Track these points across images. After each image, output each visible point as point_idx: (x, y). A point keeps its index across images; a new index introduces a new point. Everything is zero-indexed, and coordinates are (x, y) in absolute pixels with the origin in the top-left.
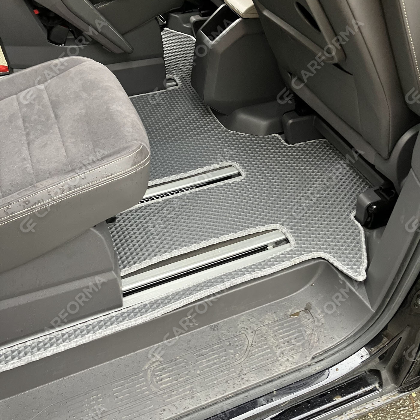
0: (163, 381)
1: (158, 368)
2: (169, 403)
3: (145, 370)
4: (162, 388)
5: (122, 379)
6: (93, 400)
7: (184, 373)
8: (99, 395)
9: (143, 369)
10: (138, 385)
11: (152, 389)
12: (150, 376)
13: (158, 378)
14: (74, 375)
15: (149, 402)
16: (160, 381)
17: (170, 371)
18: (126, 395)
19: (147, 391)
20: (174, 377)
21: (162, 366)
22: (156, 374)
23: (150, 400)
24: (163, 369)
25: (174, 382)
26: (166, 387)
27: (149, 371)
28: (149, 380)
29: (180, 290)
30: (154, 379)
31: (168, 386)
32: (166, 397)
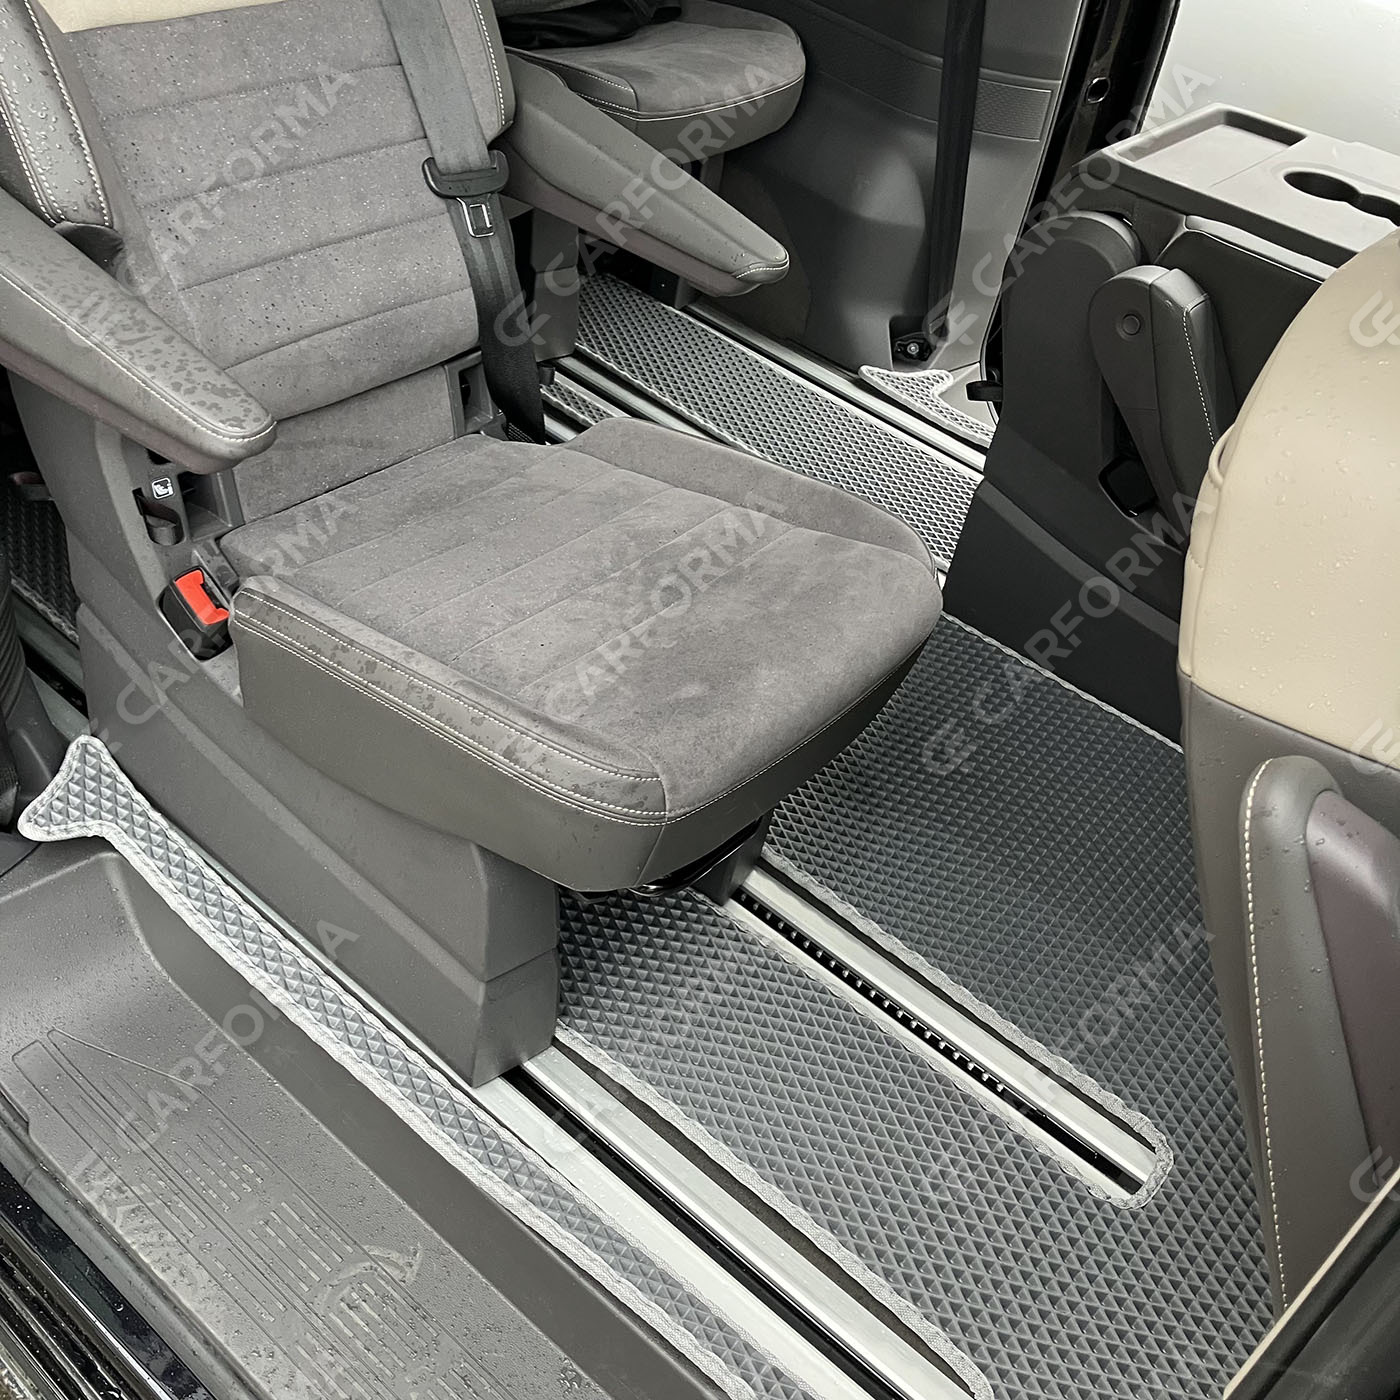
0: (352, 1313)
1: (383, 1283)
2: (294, 1359)
3: (366, 1253)
4: (331, 1321)
5: (318, 1211)
6: (241, 1171)
7: (396, 1358)
8: (258, 1179)
9: (365, 1247)
10: (316, 1257)
11: (319, 1296)
12: (352, 1274)
13: (355, 1295)
14: (292, 1098)
15: (281, 1307)
16: (348, 1305)
17: (385, 1318)
18: (280, 1241)
19: (310, 1287)
20: (373, 1334)
21: (392, 1291)
22: (364, 1285)
23: (289, 1306)
24: (385, 1297)
25: (359, 1344)
26: (338, 1328)
27: (368, 1264)
28: (342, 1276)
29: (633, 1242)
30: (348, 1288)
31: (342, 1332)
32: (309, 1343)
